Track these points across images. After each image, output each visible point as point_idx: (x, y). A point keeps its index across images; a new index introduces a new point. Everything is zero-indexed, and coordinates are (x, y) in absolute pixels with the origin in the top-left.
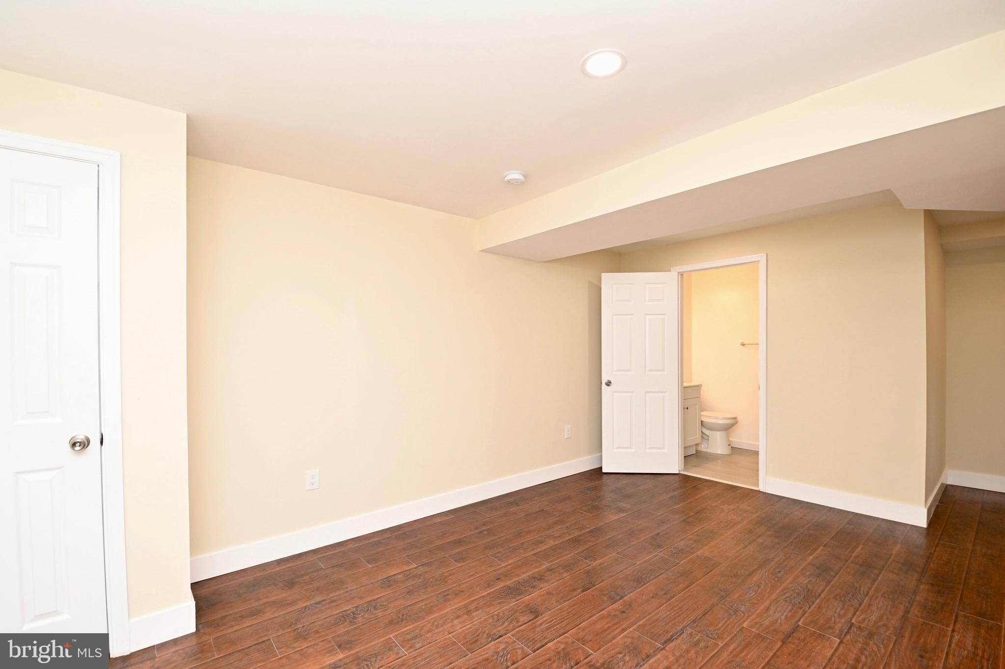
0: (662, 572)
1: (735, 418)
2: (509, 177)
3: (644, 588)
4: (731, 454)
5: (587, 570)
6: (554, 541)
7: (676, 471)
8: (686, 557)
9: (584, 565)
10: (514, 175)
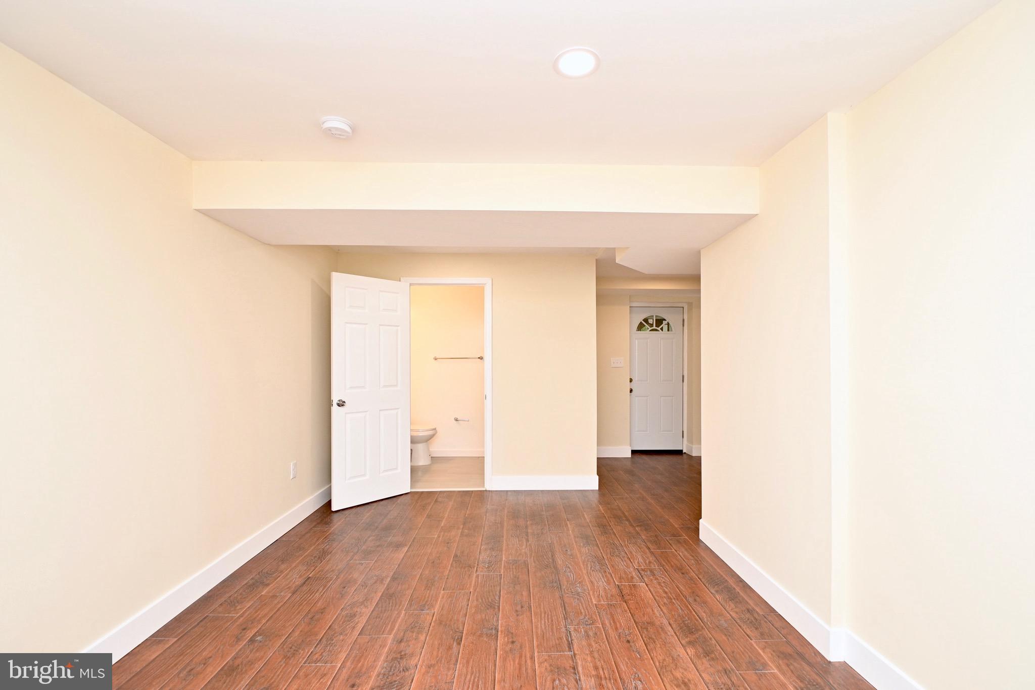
0: (498, 588)
1: (435, 429)
2: (328, 125)
3: (503, 612)
4: (431, 464)
5: (436, 619)
6: (366, 607)
7: (407, 489)
8: (501, 568)
9: (429, 618)
10: (336, 123)
